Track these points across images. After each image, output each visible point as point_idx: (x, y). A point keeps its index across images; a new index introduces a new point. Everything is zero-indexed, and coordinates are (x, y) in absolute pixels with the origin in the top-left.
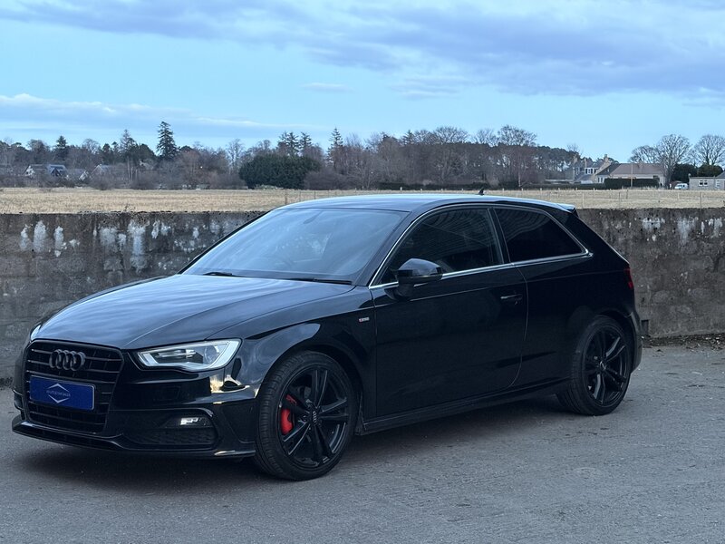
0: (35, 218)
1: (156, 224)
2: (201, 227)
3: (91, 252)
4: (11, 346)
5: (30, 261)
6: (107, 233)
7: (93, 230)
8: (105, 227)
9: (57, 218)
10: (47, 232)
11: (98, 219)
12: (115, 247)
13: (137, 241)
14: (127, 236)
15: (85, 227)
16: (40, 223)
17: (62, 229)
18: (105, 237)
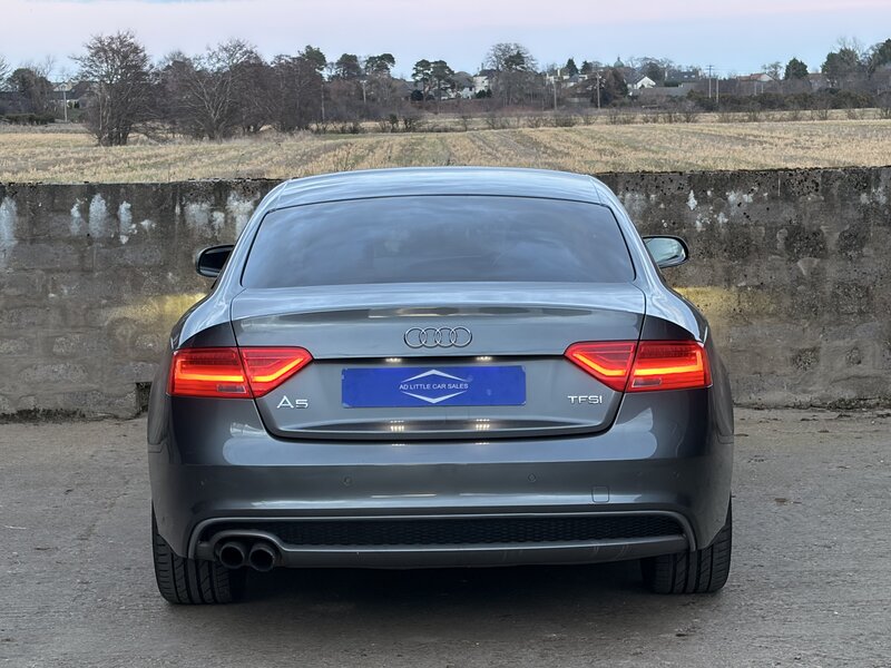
0: (90, 190)
3: (173, 237)
4: (62, 366)
5: (85, 251)
6: (196, 211)
7: (174, 208)
8: (192, 202)
9: (122, 190)
10: (108, 209)
11: (184, 191)
12: (209, 231)
14: (227, 214)
15: (162, 200)
16: (98, 196)
17: (129, 205)
18: (194, 216)
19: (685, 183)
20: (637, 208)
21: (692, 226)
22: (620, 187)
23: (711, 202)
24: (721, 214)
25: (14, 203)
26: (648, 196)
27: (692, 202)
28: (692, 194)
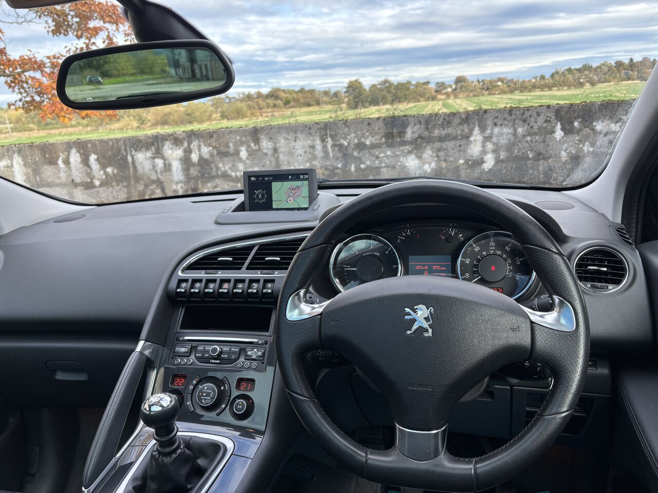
0: (69, 146)
1: (195, 144)
2: (249, 146)
3: (130, 179)
6: (142, 158)
7: (126, 156)
9: (89, 145)
10: (82, 160)
11: (130, 144)
12: (154, 173)
13: (176, 166)
14: (165, 160)
15: (118, 151)
16: (74, 151)
17: (96, 157)
18: (141, 163)
19: (552, 115)
20: (503, 141)
21: (558, 157)
22: (489, 122)
23: (578, 134)
24: (587, 143)
25: (21, 159)
26: (515, 130)
27: (559, 134)
28: (559, 126)
